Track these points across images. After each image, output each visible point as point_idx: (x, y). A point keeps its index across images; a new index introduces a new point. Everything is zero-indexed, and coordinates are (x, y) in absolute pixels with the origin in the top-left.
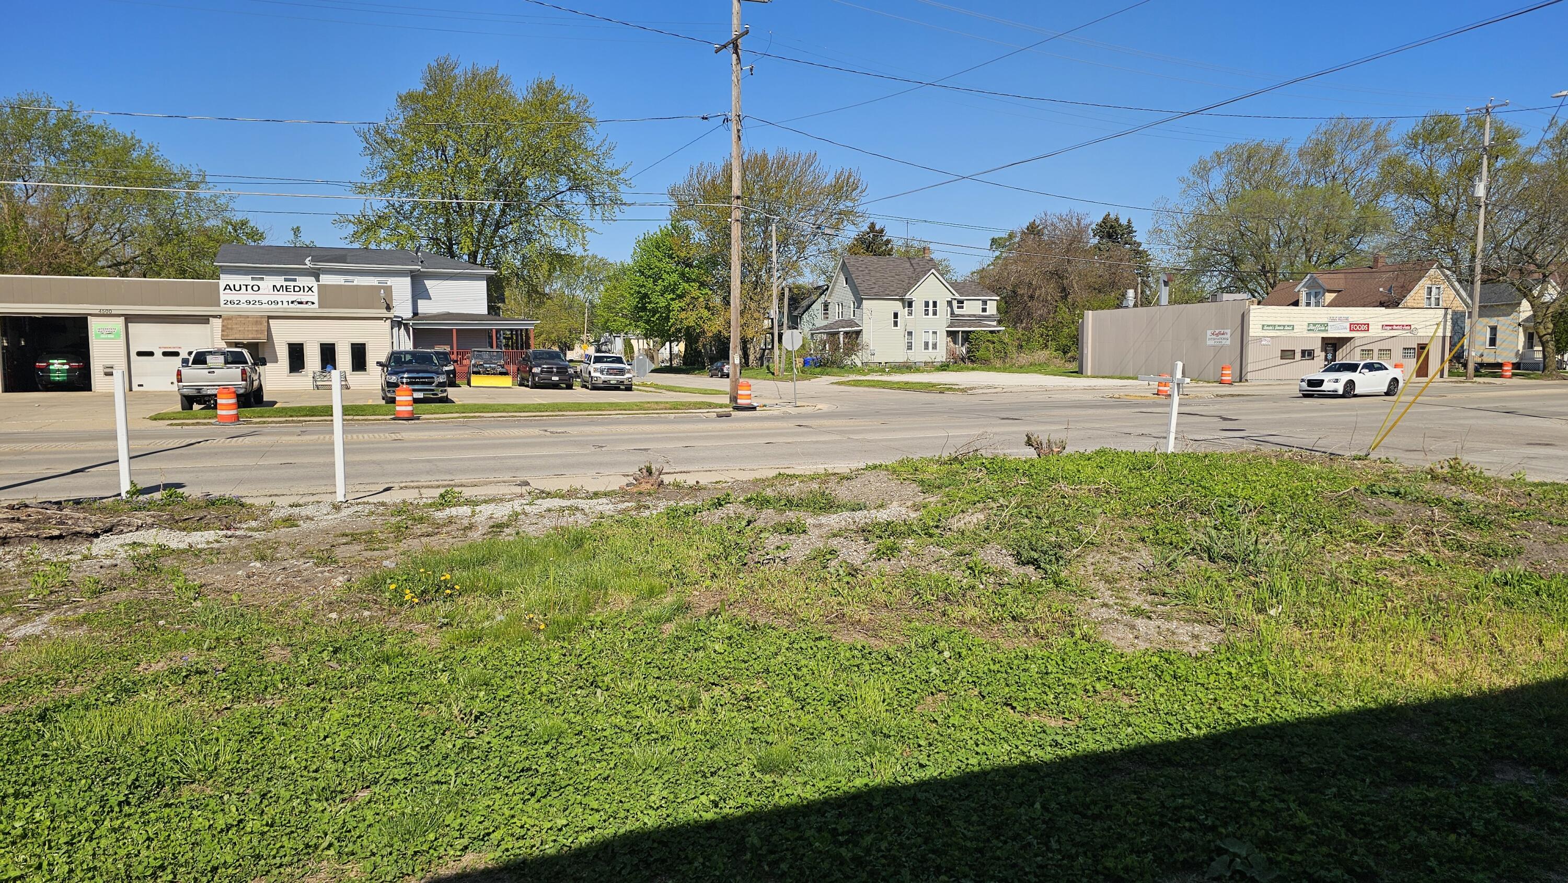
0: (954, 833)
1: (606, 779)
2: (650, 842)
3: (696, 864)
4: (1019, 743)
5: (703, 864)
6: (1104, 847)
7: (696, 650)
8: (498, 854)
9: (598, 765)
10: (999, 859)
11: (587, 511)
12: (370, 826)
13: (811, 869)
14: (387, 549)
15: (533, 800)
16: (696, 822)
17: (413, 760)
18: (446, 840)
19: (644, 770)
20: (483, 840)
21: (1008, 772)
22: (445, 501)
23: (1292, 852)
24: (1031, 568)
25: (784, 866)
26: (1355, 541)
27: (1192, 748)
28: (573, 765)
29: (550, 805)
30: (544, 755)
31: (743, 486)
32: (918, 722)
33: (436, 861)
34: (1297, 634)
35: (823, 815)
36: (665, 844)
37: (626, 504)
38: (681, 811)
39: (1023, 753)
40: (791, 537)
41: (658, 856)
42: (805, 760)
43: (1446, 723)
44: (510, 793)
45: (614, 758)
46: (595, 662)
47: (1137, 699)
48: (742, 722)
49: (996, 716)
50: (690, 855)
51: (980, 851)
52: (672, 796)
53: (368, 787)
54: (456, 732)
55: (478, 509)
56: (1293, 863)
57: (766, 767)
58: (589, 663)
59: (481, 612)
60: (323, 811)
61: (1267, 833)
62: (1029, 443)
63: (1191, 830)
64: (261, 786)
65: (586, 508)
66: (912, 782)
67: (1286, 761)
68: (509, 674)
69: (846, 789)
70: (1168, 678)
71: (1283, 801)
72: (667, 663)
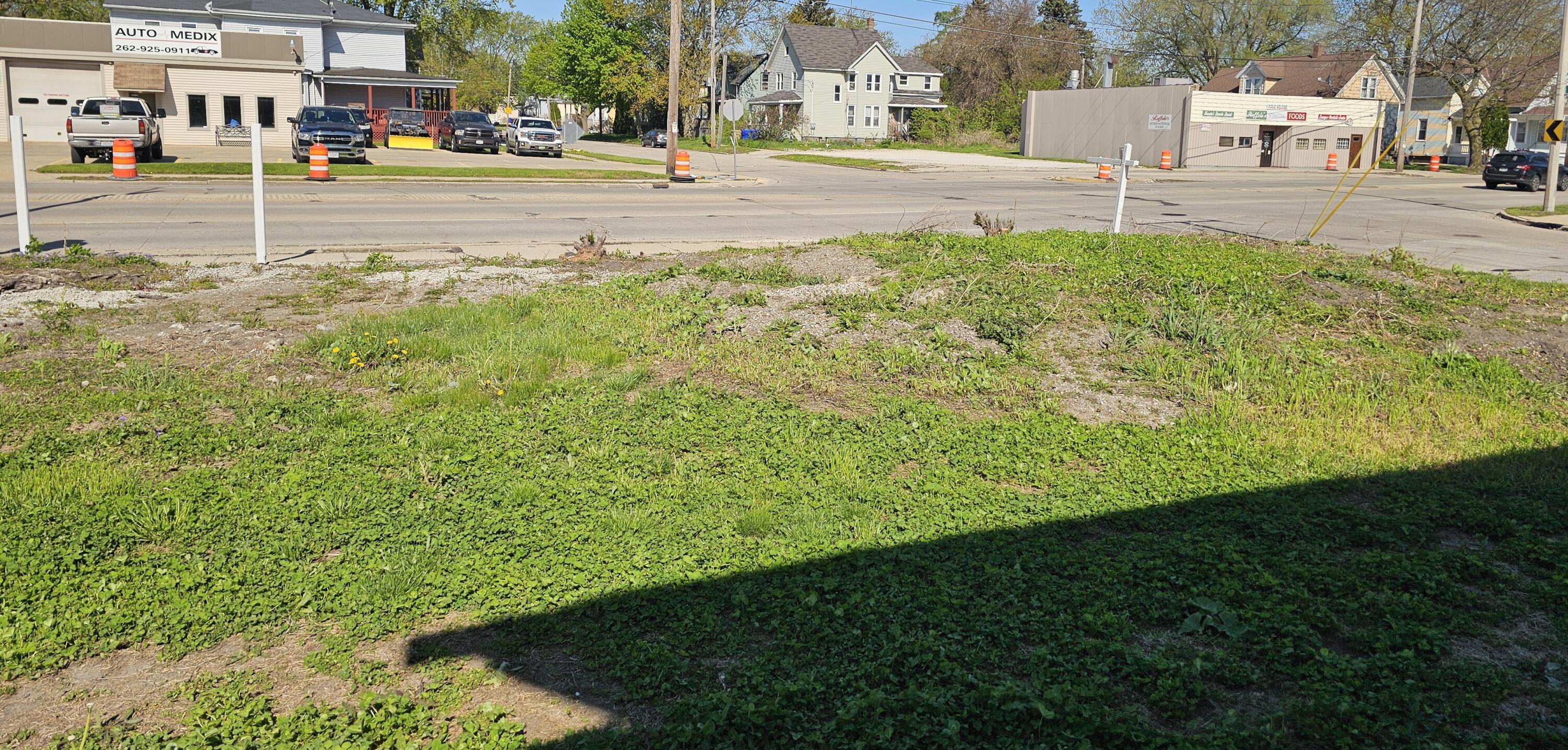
0: (939, 592)
1: (586, 540)
2: (638, 601)
3: (686, 621)
4: (993, 509)
5: (693, 621)
6: (1083, 605)
7: (663, 417)
8: (483, 611)
9: (576, 527)
10: (984, 615)
11: (527, 280)
12: (348, 584)
13: (801, 625)
14: (317, 313)
15: (513, 561)
16: (682, 581)
17: (383, 521)
18: (428, 598)
19: (624, 532)
20: (466, 598)
21: (988, 537)
22: (373, 264)
23: (1260, 609)
24: (993, 343)
25: (775, 623)
26: (1302, 323)
27: (1159, 514)
28: (550, 527)
29: (532, 566)
30: (519, 518)
31: (691, 259)
32: (893, 488)
33: (420, 620)
34: (1252, 410)
35: (808, 575)
36: (652, 602)
37: (568, 274)
38: (666, 571)
39: (996, 518)
40: (750, 309)
41: (646, 614)
42: (785, 523)
43: (1395, 494)
44: (490, 553)
45: (592, 521)
46: (561, 428)
47: (1102, 468)
48: (719, 487)
49: (968, 484)
50: (680, 613)
51: (965, 608)
52: (656, 556)
53: (338, 548)
54: (424, 494)
55: (411, 274)
56: (1262, 620)
57: (745, 529)
58: (555, 429)
59: (433, 377)
60: (295, 570)
61: (1237, 593)
62: (978, 222)
63: (1163, 589)
64: (224, 546)
65: (526, 276)
66: (893, 544)
67: (1248, 527)
68: (472, 439)
69: (829, 550)
70: (1132, 449)
71: (1248, 563)
72: (635, 430)
